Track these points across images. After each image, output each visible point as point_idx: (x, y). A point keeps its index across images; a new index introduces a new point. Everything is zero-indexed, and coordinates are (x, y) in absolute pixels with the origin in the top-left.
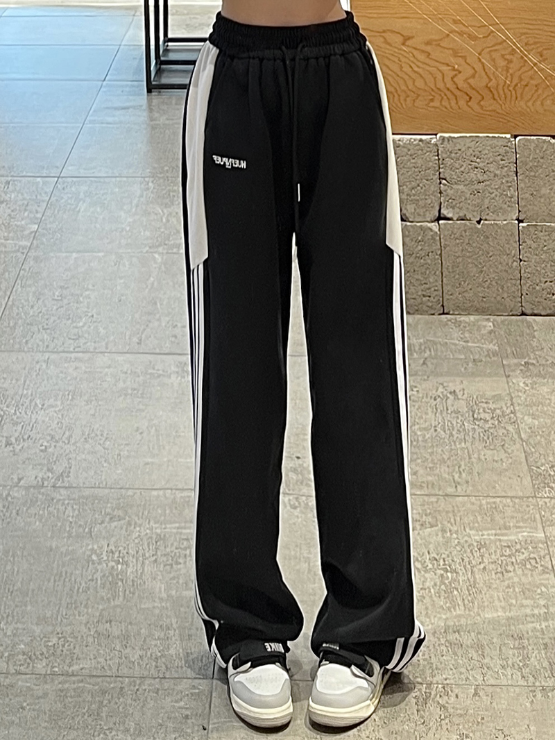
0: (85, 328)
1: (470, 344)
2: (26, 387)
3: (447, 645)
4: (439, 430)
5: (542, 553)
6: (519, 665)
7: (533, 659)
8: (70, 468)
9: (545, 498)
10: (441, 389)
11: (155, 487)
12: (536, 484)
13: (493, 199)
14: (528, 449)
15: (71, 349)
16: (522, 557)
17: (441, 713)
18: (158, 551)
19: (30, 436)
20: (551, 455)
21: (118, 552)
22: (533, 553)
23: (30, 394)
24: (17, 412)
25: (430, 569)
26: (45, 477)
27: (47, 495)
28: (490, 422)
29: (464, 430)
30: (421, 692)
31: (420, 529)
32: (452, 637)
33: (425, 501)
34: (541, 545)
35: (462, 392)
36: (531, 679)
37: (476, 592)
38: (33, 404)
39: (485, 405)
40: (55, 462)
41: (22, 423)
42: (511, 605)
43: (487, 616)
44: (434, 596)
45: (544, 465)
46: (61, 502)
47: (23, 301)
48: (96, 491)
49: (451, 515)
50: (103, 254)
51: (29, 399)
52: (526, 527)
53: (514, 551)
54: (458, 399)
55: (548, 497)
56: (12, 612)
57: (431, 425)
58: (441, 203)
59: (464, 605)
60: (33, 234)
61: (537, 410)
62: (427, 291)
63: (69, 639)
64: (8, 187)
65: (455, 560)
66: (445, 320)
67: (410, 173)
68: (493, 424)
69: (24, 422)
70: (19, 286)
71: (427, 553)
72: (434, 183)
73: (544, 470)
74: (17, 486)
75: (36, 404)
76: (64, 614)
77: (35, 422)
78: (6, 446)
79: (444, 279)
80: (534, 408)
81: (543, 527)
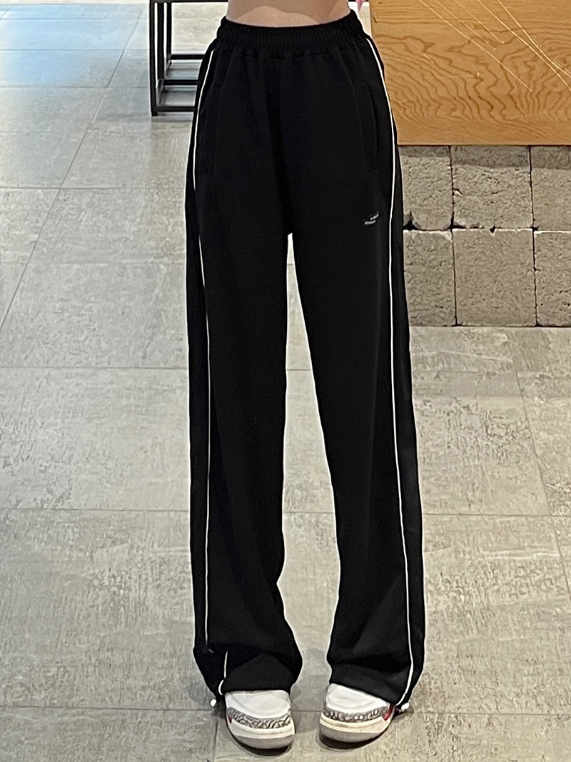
0: (88, 342)
1: (483, 357)
2: (25, 404)
3: (460, 671)
4: (452, 446)
5: (558, 573)
6: (533, 693)
7: (548, 686)
8: (71, 489)
9: (560, 516)
10: (454, 404)
11: (159, 508)
12: (551, 502)
13: (507, 208)
14: (543, 466)
15: (72, 364)
16: (537, 578)
17: (453, 744)
18: (162, 576)
19: (29, 456)
20: (566, 472)
21: (120, 578)
22: (549, 574)
23: (29, 411)
24: (16, 431)
25: (444, 591)
26: (45, 498)
27: (46, 518)
28: (504, 439)
29: (478, 446)
30: (433, 722)
31: (433, 550)
32: (466, 662)
33: (437, 521)
34: (556, 566)
35: (475, 407)
36: (546, 707)
37: (490, 615)
38: (32, 422)
39: (499, 421)
40: (55, 483)
41: (21, 443)
42: (525, 628)
43: (500, 640)
44: (446, 620)
45: (560, 482)
46: (61, 525)
47: (22, 314)
48: (98, 514)
49: (464, 535)
50: (106, 265)
51: (28, 417)
52: (541, 547)
53: (529, 572)
54: (472, 414)
55: (563, 516)
56: (10, 640)
57: (445, 442)
58: (453, 213)
59: (477, 628)
60: (33, 245)
61: (553, 425)
62: (441, 302)
63: (68, 669)
64: (8, 199)
65: (468, 581)
66: (459, 332)
67: (422, 184)
68: (507, 440)
69: (23, 441)
70: (18, 300)
71: (440, 575)
72: (447, 194)
73: (560, 487)
74: (15, 508)
75: (35, 422)
76: (64, 641)
77: (34, 441)
78: (4, 467)
79: (458, 290)
80: (549, 423)
81: (559, 547)
